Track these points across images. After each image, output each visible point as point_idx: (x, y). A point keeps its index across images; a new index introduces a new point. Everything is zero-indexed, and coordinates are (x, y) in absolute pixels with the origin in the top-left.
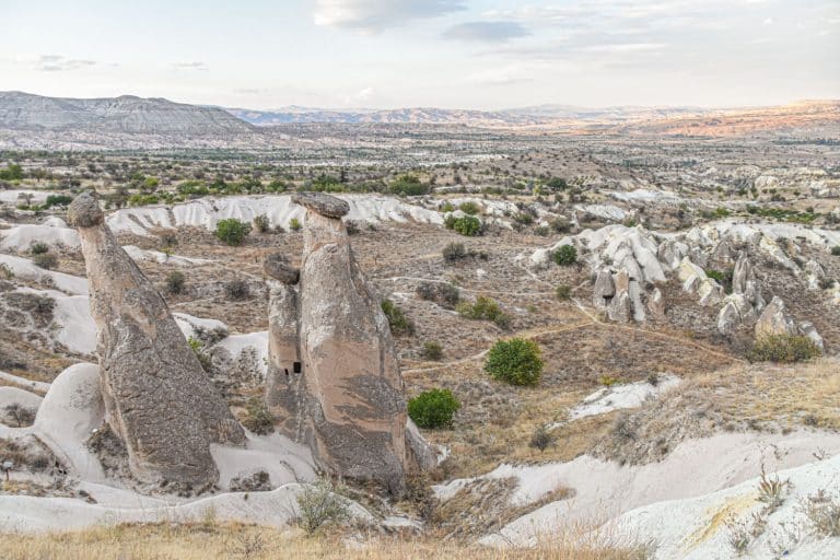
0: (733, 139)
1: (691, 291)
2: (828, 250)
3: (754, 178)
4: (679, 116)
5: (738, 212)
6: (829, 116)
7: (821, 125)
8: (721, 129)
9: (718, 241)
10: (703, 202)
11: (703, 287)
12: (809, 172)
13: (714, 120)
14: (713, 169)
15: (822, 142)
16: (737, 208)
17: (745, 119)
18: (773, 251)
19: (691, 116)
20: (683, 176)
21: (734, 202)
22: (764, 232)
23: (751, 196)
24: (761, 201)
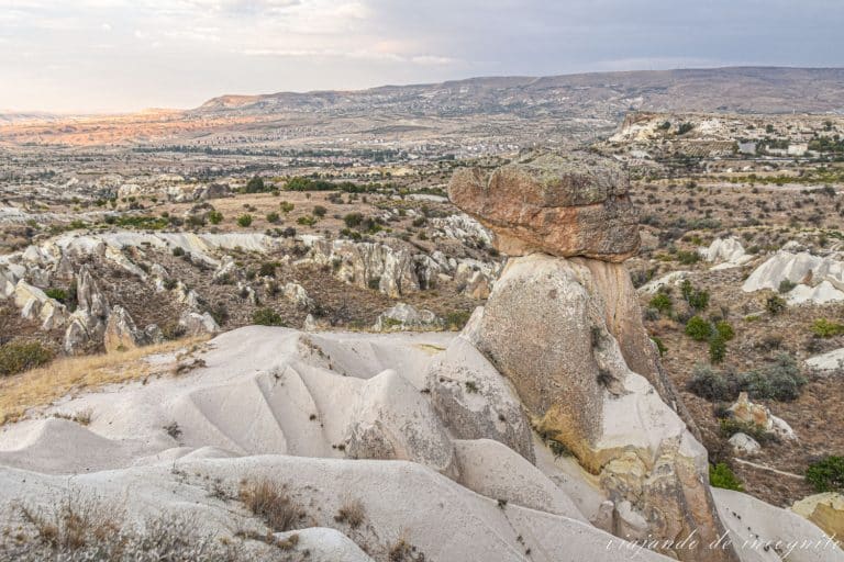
0: (92, 147)
1: (31, 317)
2: (171, 252)
3: (118, 188)
4: (29, 122)
5: (97, 223)
6: (180, 124)
7: (174, 133)
8: (78, 136)
9: (59, 257)
10: (56, 216)
11: (44, 310)
12: (168, 178)
13: (67, 127)
14: (74, 180)
15: (177, 149)
16: (95, 219)
17: (102, 126)
18: (119, 260)
19: (42, 122)
20: (39, 189)
21: (91, 213)
22: (108, 242)
23: (109, 205)
24: (120, 211)
